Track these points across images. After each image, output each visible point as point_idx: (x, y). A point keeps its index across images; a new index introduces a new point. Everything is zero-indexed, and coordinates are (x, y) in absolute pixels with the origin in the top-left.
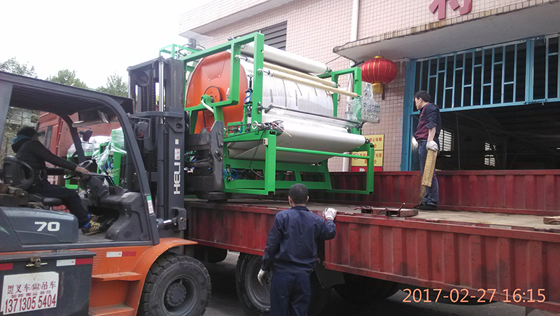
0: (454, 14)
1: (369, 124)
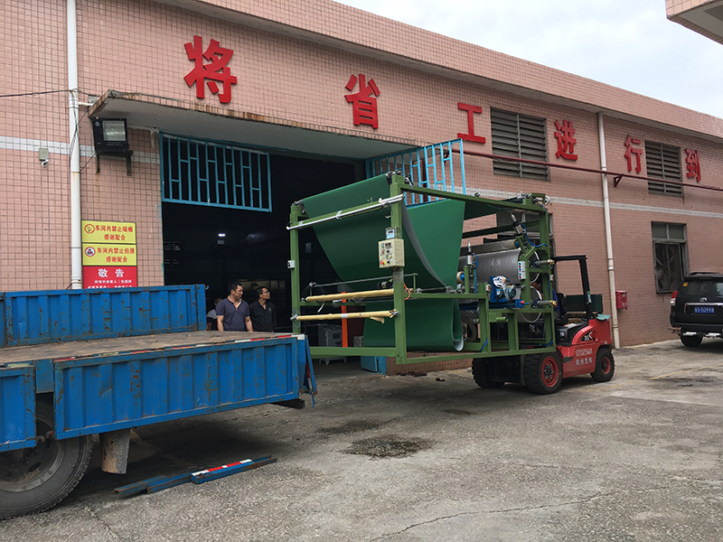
0: (212, 97)
1: (109, 206)
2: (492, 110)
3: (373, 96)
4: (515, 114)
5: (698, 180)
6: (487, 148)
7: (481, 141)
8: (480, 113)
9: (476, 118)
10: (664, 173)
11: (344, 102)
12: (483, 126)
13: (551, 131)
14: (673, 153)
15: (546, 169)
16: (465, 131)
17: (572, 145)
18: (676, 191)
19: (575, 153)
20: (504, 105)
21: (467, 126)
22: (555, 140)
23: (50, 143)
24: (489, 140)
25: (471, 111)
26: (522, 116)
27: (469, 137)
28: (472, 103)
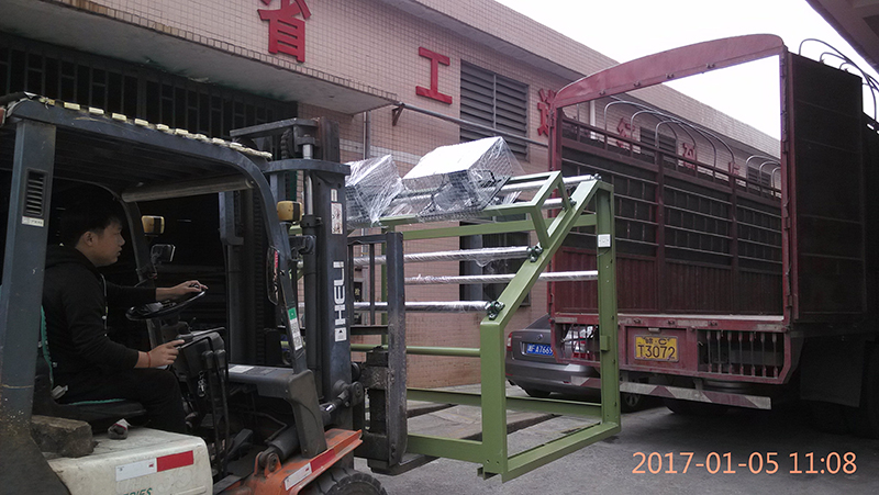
2: (463, 64)
3: (300, 18)
4: (491, 74)
6: (454, 112)
7: (447, 101)
8: (447, 65)
9: (441, 70)
11: (256, 19)
12: (450, 83)
13: (533, 100)
14: (669, 146)
15: (525, 147)
16: (426, 85)
20: (478, 59)
21: (428, 79)
22: (538, 113)
24: (457, 101)
25: (436, 60)
26: (499, 77)
27: (429, 94)
28: (438, 51)
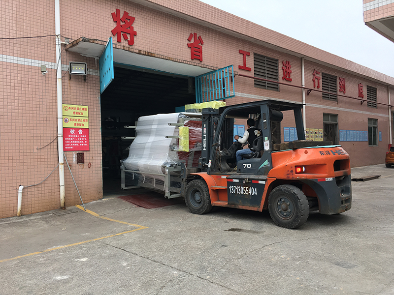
0: (125, 42)
1: (75, 97)
2: (255, 54)
3: (200, 45)
4: (264, 57)
5: (344, 93)
6: (252, 74)
7: (249, 70)
8: (249, 55)
9: (247, 58)
10: (330, 89)
11: (187, 47)
12: (250, 62)
13: (280, 66)
14: (334, 79)
15: (278, 85)
16: (242, 65)
17: (289, 74)
18: (334, 98)
19: (291, 78)
20: (260, 52)
21: (243, 62)
22: (282, 71)
23: (46, 63)
24: (253, 69)
25: (245, 54)
26: (267, 58)
27: (244, 68)
28: (245, 50)
